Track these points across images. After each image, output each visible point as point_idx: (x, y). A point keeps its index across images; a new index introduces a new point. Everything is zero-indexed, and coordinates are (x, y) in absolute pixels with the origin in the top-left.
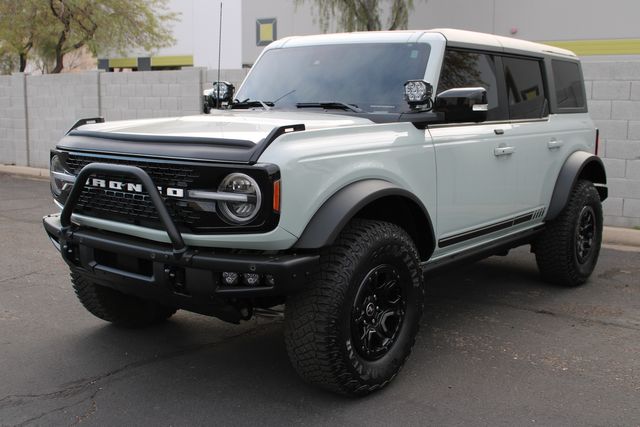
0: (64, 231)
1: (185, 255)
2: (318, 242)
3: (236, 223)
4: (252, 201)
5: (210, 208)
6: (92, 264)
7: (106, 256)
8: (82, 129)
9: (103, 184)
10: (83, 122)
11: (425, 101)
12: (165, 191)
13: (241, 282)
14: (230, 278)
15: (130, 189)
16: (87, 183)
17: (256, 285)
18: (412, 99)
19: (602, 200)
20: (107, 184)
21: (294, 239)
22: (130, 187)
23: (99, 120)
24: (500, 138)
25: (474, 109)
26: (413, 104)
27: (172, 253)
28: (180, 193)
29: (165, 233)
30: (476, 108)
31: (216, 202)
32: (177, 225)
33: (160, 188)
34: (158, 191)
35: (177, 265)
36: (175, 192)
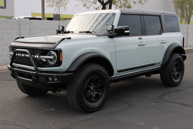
0: (11, 68)
1: (38, 73)
2: (73, 69)
3: (51, 64)
4: (55, 58)
5: (45, 60)
6: (18, 77)
7: (22, 74)
8: (17, 40)
9: (20, 55)
10: (18, 38)
11: (112, 30)
12: (34, 56)
13: (53, 80)
14: (50, 79)
15: (26, 56)
16: (16, 55)
17: (57, 81)
18: (108, 30)
19: (184, 60)
20: (21, 55)
21: (67, 69)
22: (26, 55)
23: (23, 38)
24: (141, 40)
25: (125, 32)
26: (109, 31)
27: (35, 73)
28: (38, 57)
29: (33, 67)
30: (126, 32)
31: (46, 59)
32: (36, 65)
33: (33, 55)
34: (32, 56)
35: (36, 76)
36: (36, 56)
